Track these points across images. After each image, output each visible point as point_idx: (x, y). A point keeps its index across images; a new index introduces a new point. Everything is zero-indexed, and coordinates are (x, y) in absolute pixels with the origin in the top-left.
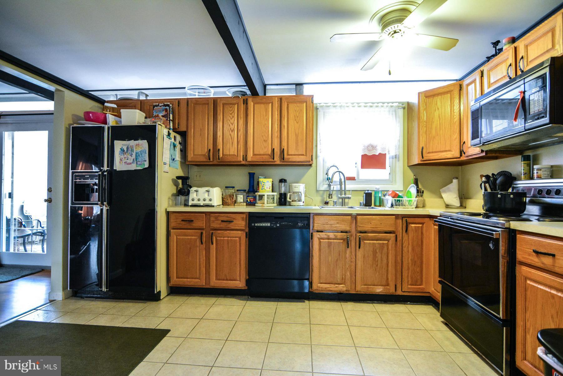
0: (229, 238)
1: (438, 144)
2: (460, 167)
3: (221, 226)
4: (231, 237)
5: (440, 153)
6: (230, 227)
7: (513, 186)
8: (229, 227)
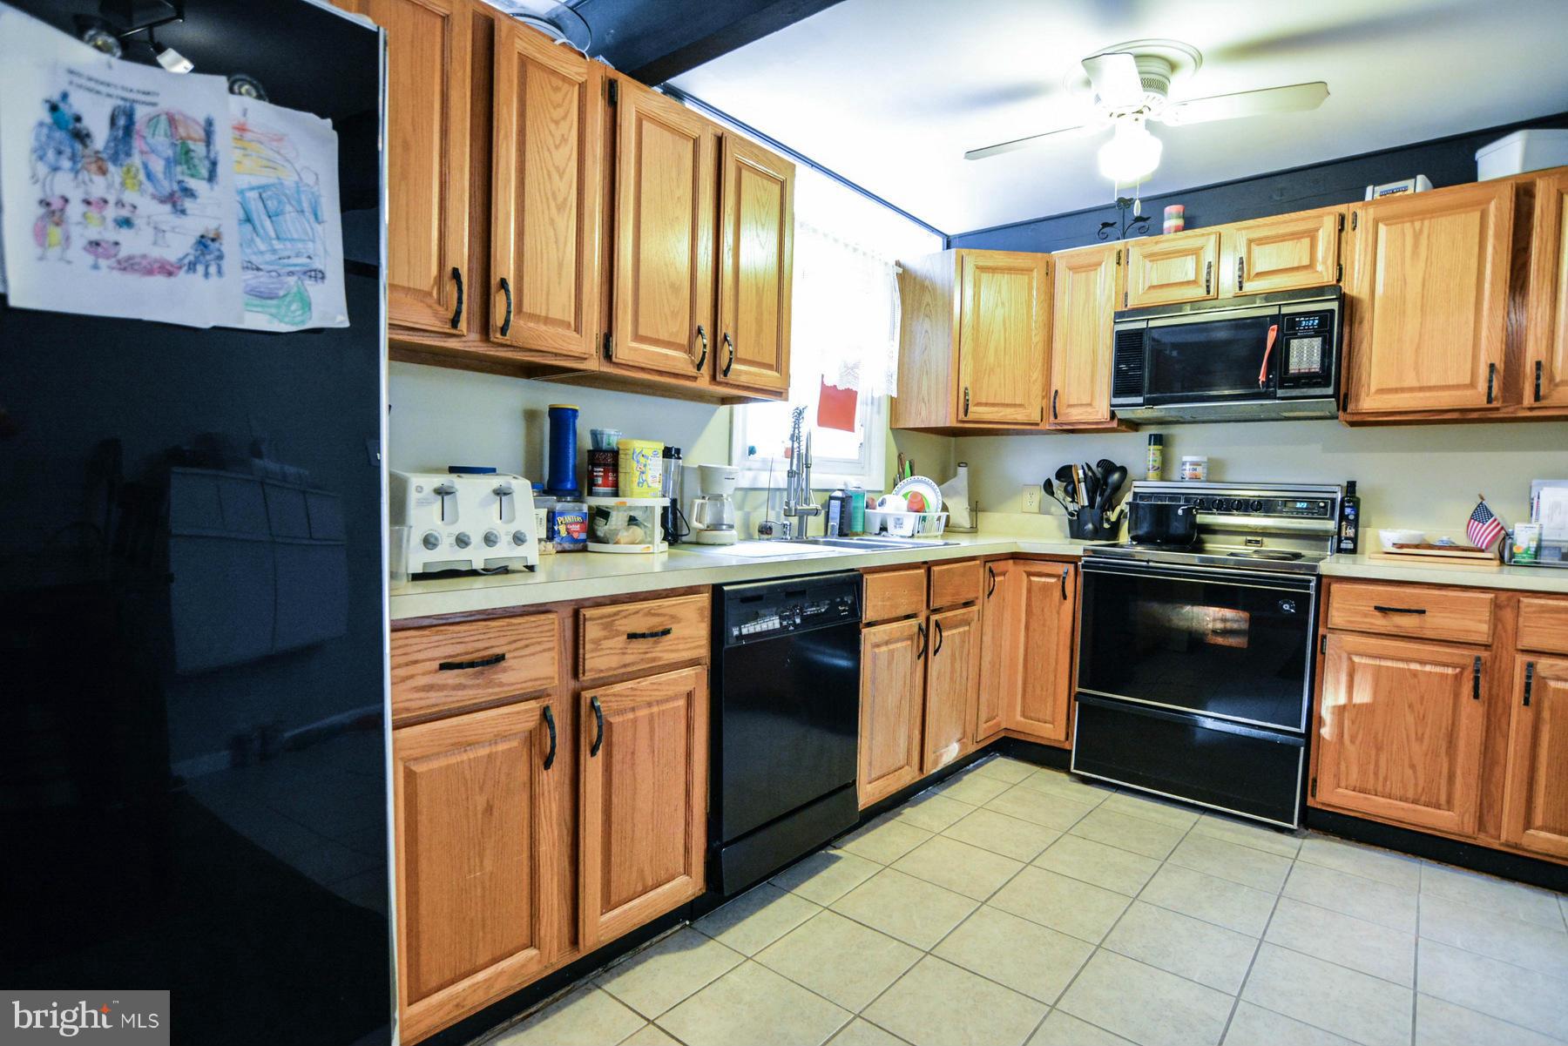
0: (655, 709)
1: (1000, 387)
2: (953, 439)
3: (629, 659)
4: (658, 702)
5: (1001, 409)
6: (660, 659)
7: (1133, 489)
8: (654, 660)
